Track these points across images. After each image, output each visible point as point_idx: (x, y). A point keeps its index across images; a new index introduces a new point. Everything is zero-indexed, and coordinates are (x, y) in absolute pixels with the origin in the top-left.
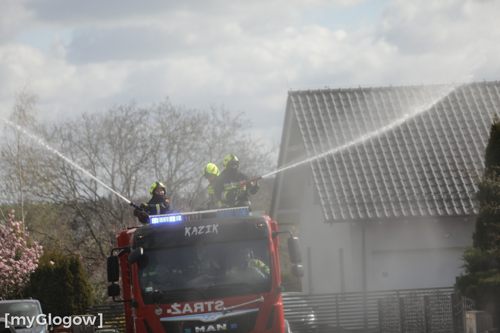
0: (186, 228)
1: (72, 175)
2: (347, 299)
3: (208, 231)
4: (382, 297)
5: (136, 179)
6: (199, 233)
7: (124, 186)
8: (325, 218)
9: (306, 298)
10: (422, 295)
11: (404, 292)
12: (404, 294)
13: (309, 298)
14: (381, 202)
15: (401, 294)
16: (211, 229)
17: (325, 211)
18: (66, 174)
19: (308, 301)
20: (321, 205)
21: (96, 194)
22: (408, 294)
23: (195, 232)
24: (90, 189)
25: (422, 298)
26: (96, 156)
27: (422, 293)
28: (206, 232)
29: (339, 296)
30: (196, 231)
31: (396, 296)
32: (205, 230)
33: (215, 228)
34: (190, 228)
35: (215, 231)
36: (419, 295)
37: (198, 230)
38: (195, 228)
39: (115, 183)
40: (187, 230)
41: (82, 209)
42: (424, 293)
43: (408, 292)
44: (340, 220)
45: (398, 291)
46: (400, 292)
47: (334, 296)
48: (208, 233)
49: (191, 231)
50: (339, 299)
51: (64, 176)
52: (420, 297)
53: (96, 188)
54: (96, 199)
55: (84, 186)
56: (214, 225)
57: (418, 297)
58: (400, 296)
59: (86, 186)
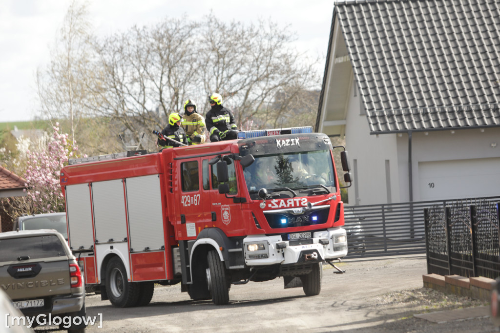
0: (277, 141)
1: (121, 88)
2: (394, 210)
3: (293, 144)
4: (429, 207)
5: (184, 93)
6: (287, 145)
7: (172, 98)
8: (371, 130)
9: (352, 209)
10: (468, 205)
11: (451, 202)
12: (450, 204)
13: (355, 209)
14: (427, 113)
15: (447, 204)
16: (295, 142)
17: (371, 122)
18: (115, 87)
19: (355, 212)
20: (368, 116)
21: (144, 108)
22: (454, 204)
23: (284, 145)
24: (138, 102)
25: (469, 208)
26: (145, 69)
27: (468, 203)
28: (292, 145)
29: (385, 207)
30: (285, 143)
31: (442, 207)
32: (290, 143)
33: (297, 141)
34: (280, 141)
35: (298, 144)
36: (465, 205)
37: (286, 143)
38: (283, 141)
39: (163, 96)
40: (278, 142)
41: (131, 122)
42: (470, 203)
43: (455, 202)
44: (388, 132)
45: (444, 201)
46: (447, 203)
47: (380, 207)
48: (293, 145)
49: (281, 143)
50: (385, 210)
51: (114, 90)
52: (466, 207)
53: (144, 102)
54: (144, 113)
55: (133, 100)
56: (296, 139)
57: (464, 207)
58: (447, 206)
59: (135, 99)
